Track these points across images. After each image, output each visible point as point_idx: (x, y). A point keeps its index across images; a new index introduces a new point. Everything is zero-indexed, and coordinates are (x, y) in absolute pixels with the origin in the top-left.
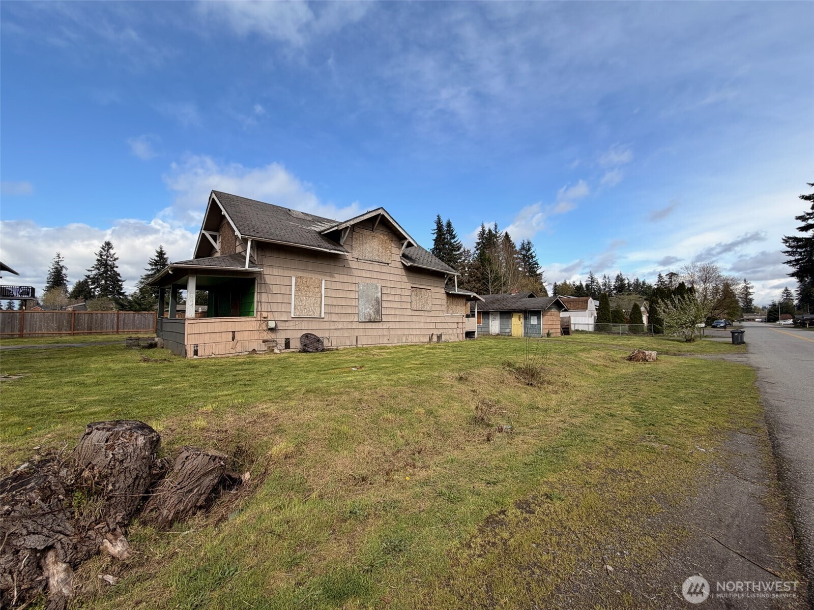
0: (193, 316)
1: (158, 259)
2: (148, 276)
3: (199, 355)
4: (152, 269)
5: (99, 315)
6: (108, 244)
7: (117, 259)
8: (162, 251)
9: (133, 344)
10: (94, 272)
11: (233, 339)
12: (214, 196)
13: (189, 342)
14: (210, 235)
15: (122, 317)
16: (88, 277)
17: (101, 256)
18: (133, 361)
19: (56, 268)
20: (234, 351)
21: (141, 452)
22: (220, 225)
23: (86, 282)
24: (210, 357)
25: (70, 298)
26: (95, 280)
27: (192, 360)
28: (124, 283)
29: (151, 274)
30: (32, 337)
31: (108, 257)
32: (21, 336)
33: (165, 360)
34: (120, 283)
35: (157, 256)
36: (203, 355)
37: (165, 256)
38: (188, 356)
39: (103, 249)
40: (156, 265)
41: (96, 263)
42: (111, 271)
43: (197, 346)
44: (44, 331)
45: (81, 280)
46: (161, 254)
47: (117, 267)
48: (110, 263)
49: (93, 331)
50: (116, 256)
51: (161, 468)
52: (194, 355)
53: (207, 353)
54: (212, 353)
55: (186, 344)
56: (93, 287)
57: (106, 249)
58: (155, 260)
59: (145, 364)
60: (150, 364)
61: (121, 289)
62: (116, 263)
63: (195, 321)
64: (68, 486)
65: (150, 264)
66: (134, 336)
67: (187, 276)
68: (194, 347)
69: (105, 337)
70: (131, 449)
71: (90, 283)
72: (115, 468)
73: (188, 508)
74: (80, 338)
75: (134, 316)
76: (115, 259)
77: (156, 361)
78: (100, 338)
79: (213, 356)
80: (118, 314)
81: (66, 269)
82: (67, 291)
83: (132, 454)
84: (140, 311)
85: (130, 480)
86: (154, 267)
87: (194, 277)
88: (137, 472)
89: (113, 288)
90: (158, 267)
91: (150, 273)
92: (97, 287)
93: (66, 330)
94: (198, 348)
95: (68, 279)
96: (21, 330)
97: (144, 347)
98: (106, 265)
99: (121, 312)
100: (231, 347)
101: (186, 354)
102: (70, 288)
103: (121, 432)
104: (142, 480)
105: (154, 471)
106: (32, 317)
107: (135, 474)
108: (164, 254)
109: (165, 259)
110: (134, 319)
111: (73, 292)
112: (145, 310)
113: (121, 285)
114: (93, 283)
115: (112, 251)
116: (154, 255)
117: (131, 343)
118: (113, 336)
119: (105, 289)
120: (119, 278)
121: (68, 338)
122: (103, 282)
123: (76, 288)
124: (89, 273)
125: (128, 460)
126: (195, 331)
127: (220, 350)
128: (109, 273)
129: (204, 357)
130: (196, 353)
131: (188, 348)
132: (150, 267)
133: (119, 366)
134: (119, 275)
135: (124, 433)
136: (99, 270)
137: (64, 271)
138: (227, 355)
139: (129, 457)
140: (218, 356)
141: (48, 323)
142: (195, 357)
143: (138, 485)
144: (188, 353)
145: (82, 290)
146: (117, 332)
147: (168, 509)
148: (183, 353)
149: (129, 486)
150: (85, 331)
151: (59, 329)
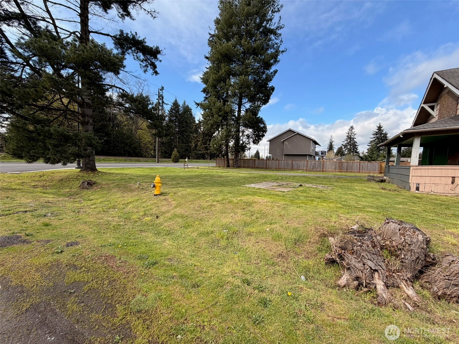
0: (417, 164)
1: (378, 131)
2: (371, 142)
3: (420, 190)
4: (374, 137)
5: (351, 163)
6: (352, 127)
7: (356, 134)
8: (380, 126)
9: (371, 179)
10: (345, 142)
11: (453, 183)
12: (436, 76)
13: (413, 181)
14: (428, 106)
15: (362, 164)
16: (343, 145)
17: (348, 133)
18: (376, 188)
19: (330, 142)
20: (453, 192)
21: (421, 245)
22: (438, 96)
23: (341, 147)
24: (429, 193)
25: (335, 155)
26: (345, 146)
27: (415, 193)
28: (358, 147)
29: (374, 141)
30: (326, 172)
31: (351, 134)
32: (323, 171)
33: (396, 190)
34: (357, 147)
35: (377, 129)
36: (423, 191)
37: (382, 129)
38: (412, 190)
39: (350, 130)
40: (376, 134)
41: (346, 137)
42: (352, 141)
43: (419, 185)
44: (330, 170)
45: (340, 147)
46: (380, 128)
47: (355, 138)
48: (352, 137)
49: (348, 171)
50: (355, 133)
51: (433, 259)
52: (416, 190)
53: (427, 190)
54: (431, 191)
55: (410, 182)
56: (345, 149)
57: (351, 130)
58: (376, 132)
59: (383, 191)
60: (386, 191)
61: (357, 150)
62: (355, 136)
63: (418, 168)
64: (381, 245)
65: (373, 135)
66: (371, 175)
67: (413, 138)
68: (417, 185)
69: (354, 174)
70: (415, 240)
71: (343, 148)
72: (405, 247)
73: (453, 295)
74: (343, 174)
75: (368, 164)
76: (355, 135)
77: (390, 190)
78: (352, 174)
79: (432, 193)
80: (360, 162)
81: (334, 142)
82: (334, 152)
83: (416, 243)
84: (371, 161)
85: (414, 258)
86: (375, 136)
87: (419, 137)
88: (419, 255)
89: (354, 149)
90: (378, 135)
91: (373, 139)
92: (346, 149)
93: (338, 170)
94: (420, 186)
95: (334, 147)
96: (323, 169)
97: (378, 181)
98: (350, 138)
99: (361, 161)
100: (450, 189)
101: (410, 188)
102: (335, 151)
103: (408, 228)
104: (421, 261)
105: (428, 259)
106: (326, 163)
107: (417, 256)
108: (382, 127)
109: (382, 130)
110: (368, 166)
111: (336, 152)
112: (374, 160)
113: (357, 148)
114: (345, 147)
115: (353, 131)
116: (375, 129)
117: (370, 178)
118: (357, 174)
119: (349, 150)
120: (356, 144)
121: (339, 173)
122: (349, 147)
123: (338, 150)
124: (343, 143)
125: (414, 245)
126: (418, 174)
127: (439, 189)
128: (352, 142)
129: (424, 193)
130: (418, 189)
131: (411, 185)
132: (373, 136)
133: (370, 190)
134: (356, 142)
135: (410, 229)
136: (347, 141)
137: (333, 143)
138: (446, 194)
139: (414, 244)
140: (437, 194)
141: (331, 166)
142: (417, 191)
143: (418, 263)
144: (412, 188)
145: (340, 152)
146: (359, 172)
147: (437, 288)
148: (407, 187)
149: (413, 261)
150: (345, 171)
151: (335, 169)
